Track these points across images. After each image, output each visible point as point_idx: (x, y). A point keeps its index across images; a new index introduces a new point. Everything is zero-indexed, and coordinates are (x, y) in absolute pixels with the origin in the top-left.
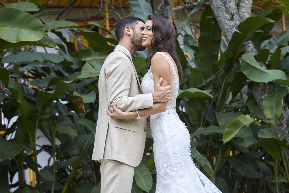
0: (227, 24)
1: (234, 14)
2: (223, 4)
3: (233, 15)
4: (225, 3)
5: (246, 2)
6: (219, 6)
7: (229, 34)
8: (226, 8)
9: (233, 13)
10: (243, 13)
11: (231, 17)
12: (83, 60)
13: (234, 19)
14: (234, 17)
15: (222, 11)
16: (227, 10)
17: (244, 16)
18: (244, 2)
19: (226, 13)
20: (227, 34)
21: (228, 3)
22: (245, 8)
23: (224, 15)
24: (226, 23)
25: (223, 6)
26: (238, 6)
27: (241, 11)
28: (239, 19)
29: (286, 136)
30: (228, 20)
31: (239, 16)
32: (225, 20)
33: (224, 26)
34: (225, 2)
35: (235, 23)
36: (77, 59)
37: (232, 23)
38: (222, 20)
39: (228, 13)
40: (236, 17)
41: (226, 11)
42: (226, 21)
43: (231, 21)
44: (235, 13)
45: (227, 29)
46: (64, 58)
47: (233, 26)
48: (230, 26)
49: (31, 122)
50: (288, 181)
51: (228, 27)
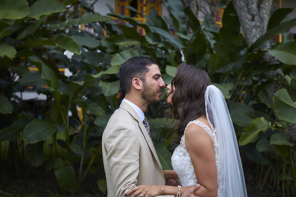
2: (246, 5)
3: (253, 16)
4: (248, 5)
5: (267, 4)
6: (242, 7)
7: (249, 34)
8: (248, 9)
9: (254, 14)
10: (263, 14)
12: (117, 44)
13: (254, 20)
14: (255, 18)
15: (244, 12)
17: (264, 17)
18: (264, 4)
19: (247, 14)
21: (250, 4)
22: (265, 10)
23: (246, 15)
24: (247, 23)
25: (245, 7)
26: (259, 7)
27: (261, 13)
28: (259, 19)
30: (249, 20)
31: (259, 17)
33: (245, 25)
34: (248, 3)
35: (255, 24)
36: (111, 43)
37: (253, 24)
38: (243, 19)
39: (250, 14)
40: (257, 18)
41: (248, 12)
42: (247, 21)
43: (252, 22)
44: (256, 14)
45: (248, 29)
46: (100, 43)
47: (253, 27)
48: (250, 26)
49: (64, 106)
50: (293, 179)
51: (248, 27)
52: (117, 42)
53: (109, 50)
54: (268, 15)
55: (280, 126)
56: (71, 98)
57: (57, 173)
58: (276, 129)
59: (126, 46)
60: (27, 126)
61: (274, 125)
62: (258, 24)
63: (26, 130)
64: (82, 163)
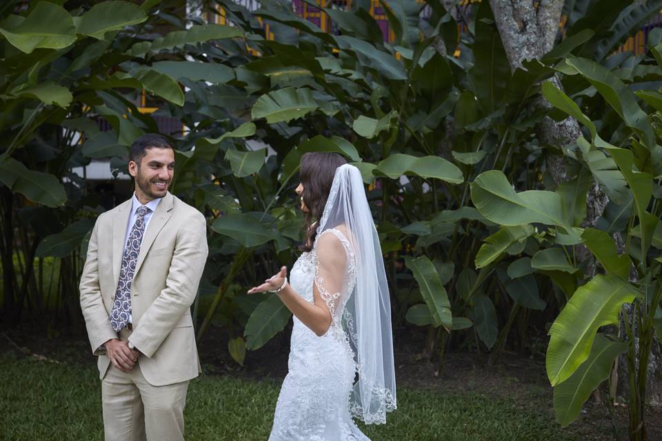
0: (513, 39)
1: (527, 21)
3: (525, 24)
6: (502, 5)
7: (515, 58)
8: (514, 9)
9: (525, 20)
10: (545, 19)
11: (522, 26)
12: (267, 75)
13: (526, 30)
14: (528, 27)
15: (506, 15)
16: (516, 13)
17: (546, 24)
19: (513, 19)
20: (512, 57)
22: (550, 10)
23: (509, 21)
24: (512, 37)
25: (509, 5)
27: (542, 16)
28: (535, 30)
30: (516, 32)
31: (537, 25)
32: (510, 31)
33: (508, 41)
35: (528, 39)
36: (257, 74)
37: (523, 38)
38: (505, 30)
39: (517, 19)
40: (530, 27)
41: (514, 16)
42: (512, 33)
43: (521, 35)
44: (529, 20)
45: (513, 48)
46: (235, 74)
47: (524, 44)
48: (518, 42)
51: (514, 45)
52: (267, 73)
53: (252, 88)
54: (555, 19)
58: (547, 240)
59: (286, 79)
62: (533, 38)
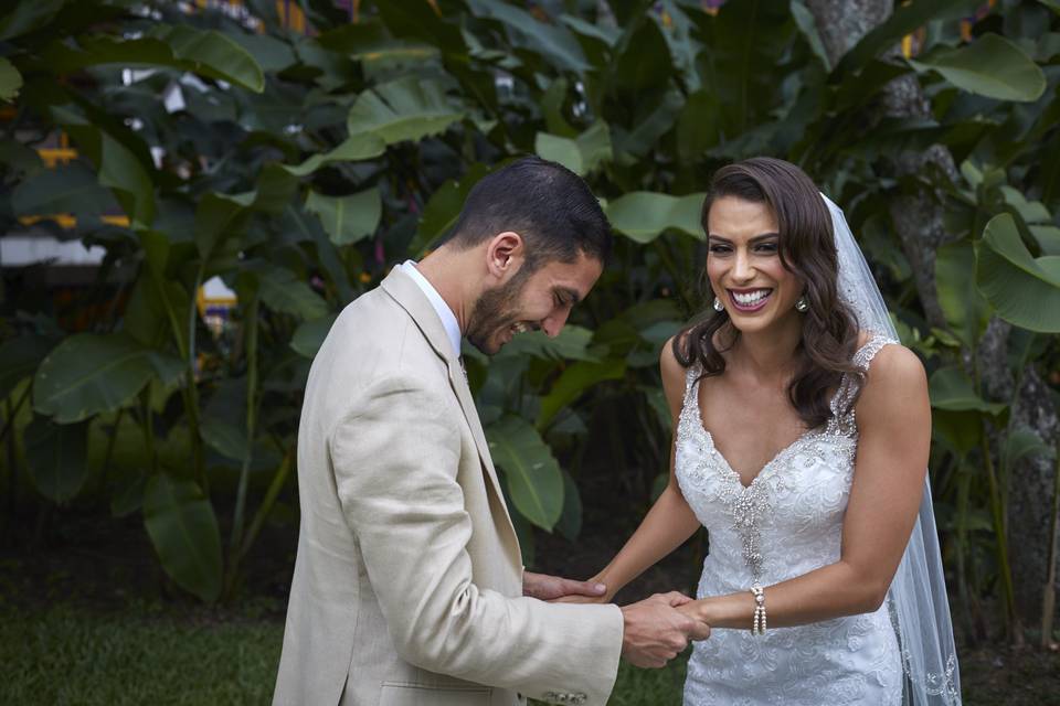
7: (831, 17)
12: (355, 57)
20: (826, 16)
29: (988, 360)
36: (335, 55)
46: (296, 55)
49: (178, 286)
50: (994, 525)
52: (355, 53)
55: (952, 342)
56: (204, 254)
57: (155, 529)
58: (937, 352)
59: (391, 64)
60: (47, 360)
61: (931, 340)
63: (44, 376)
64: (242, 489)
